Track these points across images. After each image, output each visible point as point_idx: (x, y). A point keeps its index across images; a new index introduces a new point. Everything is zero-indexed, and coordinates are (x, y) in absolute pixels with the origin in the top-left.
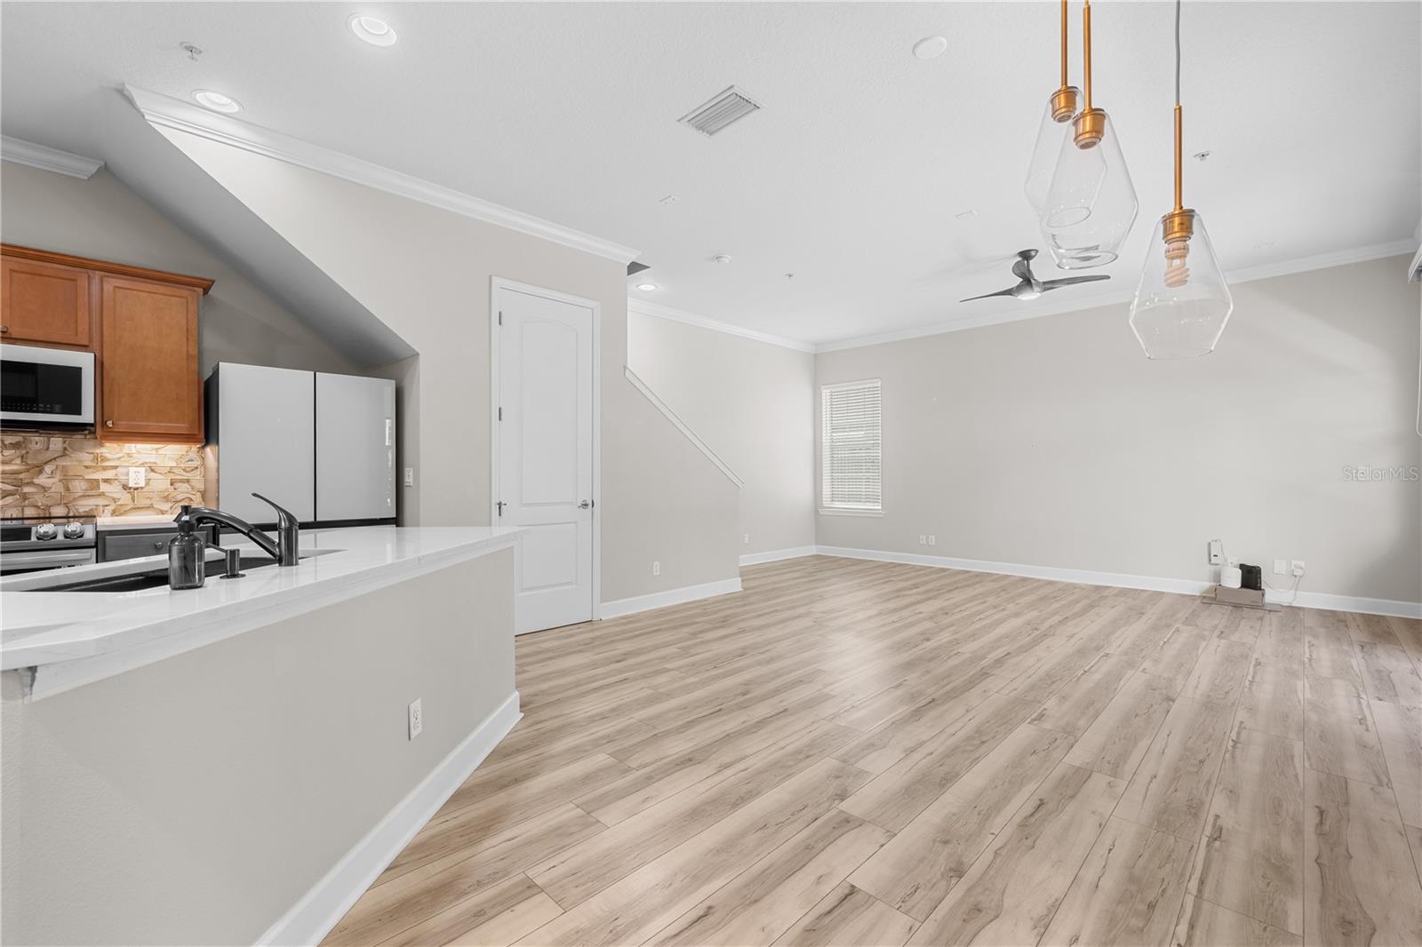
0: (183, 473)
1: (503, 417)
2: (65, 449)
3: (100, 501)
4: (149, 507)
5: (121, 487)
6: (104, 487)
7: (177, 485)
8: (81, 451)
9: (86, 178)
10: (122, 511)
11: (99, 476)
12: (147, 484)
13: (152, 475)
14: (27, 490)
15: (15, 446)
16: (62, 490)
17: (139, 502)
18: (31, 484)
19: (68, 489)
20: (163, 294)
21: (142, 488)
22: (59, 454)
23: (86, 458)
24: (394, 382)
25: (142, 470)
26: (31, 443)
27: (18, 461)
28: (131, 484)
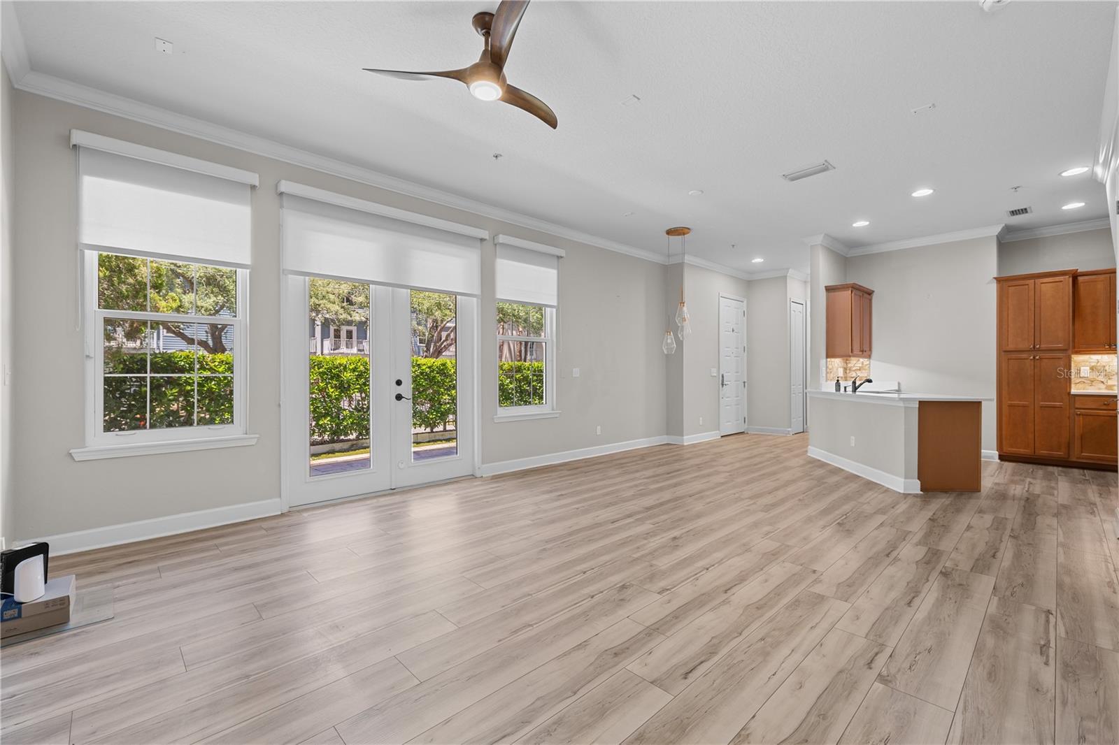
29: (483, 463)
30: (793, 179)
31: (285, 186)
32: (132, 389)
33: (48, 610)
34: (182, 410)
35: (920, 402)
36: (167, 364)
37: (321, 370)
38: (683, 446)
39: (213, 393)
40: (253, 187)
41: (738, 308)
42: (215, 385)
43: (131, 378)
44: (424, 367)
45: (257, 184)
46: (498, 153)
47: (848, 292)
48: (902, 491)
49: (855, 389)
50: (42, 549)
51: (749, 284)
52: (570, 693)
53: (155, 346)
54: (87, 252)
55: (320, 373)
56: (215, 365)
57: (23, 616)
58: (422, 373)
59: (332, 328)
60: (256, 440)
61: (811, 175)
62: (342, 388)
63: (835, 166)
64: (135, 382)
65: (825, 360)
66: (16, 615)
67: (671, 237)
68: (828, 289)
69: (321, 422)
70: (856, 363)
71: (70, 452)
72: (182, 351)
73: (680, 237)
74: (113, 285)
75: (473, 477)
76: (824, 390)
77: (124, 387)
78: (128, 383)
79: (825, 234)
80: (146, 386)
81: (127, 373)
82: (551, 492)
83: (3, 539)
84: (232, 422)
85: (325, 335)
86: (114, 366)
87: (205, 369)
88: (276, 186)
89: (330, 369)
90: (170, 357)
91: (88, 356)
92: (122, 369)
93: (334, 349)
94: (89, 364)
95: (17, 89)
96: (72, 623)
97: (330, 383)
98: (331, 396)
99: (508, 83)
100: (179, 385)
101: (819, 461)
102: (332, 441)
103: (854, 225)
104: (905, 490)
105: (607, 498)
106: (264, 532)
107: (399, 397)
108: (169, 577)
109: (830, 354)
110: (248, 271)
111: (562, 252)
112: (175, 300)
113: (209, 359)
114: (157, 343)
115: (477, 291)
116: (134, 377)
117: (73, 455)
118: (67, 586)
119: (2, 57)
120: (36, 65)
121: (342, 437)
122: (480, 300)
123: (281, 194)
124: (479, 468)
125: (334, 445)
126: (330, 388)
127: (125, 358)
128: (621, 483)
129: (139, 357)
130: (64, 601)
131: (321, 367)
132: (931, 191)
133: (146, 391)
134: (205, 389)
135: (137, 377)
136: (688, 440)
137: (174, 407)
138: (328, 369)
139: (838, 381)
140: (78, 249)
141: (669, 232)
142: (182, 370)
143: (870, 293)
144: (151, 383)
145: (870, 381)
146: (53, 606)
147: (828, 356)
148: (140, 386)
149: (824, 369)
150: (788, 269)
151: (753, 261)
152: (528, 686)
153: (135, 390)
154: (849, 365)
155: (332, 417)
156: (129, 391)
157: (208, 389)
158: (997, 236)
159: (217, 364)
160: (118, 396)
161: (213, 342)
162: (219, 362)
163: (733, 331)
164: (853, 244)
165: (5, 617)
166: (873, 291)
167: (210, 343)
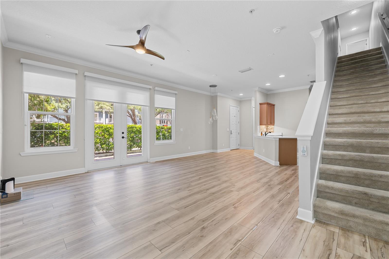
29: (150, 158)
30: (242, 72)
31: (86, 74)
32: (39, 135)
33: (15, 195)
34: (55, 142)
35: (279, 139)
36: (51, 127)
37: (103, 129)
38: (217, 153)
39: (66, 137)
40: (76, 74)
41: (236, 109)
42: (66, 134)
43: (38, 131)
44: (138, 128)
45: (78, 73)
46: (151, 64)
47: (265, 105)
48: (274, 165)
49: (266, 135)
50: (13, 179)
51: (240, 102)
52: (188, 233)
53: (47, 121)
54: (25, 94)
55: (102, 130)
56: (66, 127)
57: (8, 197)
58: (137, 130)
59: (109, 115)
60: (77, 150)
61: (246, 71)
62: (110, 135)
63: (253, 69)
64: (40, 133)
65: (259, 126)
66: (6, 197)
67: (211, 88)
68: (260, 104)
69: (102, 146)
70: (270, 127)
71: (20, 153)
72: (56, 122)
73: (214, 88)
74: (32, 101)
75: (147, 162)
76: (258, 135)
77: (36, 135)
78: (37, 133)
79: (259, 87)
80: (43, 134)
81: (37, 130)
82: (169, 166)
83: (1, 177)
84: (70, 145)
85: (106, 117)
86: (32, 128)
87: (63, 129)
88: (84, 73)
89: (106, 129)
90: (51, 125)
91: (25, 125)
92: (35, 129)
93: (110, 122)
94: (26, 127)
95: (4, 47)
96: (22, 199)
97: (106, 133)
98: (106, 138)
99: (147, 48)
100: (55, 134)
101: (256, 157)
102: (107, 152)
103: (266, 85)
104: (275, 164)
105: (186, 167)
106: (79, 177)
107: (123, 137)
108: (49, 189)
109: (261, 124)
110: (75, 99)
111: (176, 92)
112: (53, 106)
113: (65, 125)
114: (48, 120)
115: (148, 105)
116: (39, 131)
117: (21, 154)
118: (20, 190)
119: (1, 39)
120: (10, 40)
121: (110, 151)
122: (149, 108)
123: (85, 76)
124: (149, 159)
125: (107, 154)
126: (105, 135)
127: (36, 125)
128: (192, 163)
129: (41, 125)
130: (20, 193)
131: (103, 128)
132: (284, 76)
133: (43, 136)
134: (63, 135)
135: (40, 131)
136: (219, 151)
137: (53, 141)
138: (105, 128)
139: (262, 132)
140: (22, 93)
141: (210, 86)
142: (56, 129)
143: (274, 105)
144: (45, 133)
145: (270, 132)
146: (16, 194)
147: (260, 125)
148: (41, 134)
149: (259, 129)
150: (252, 97)
151: (240, 95)
152: (174, 231)
153: (39, 136)
154: (268, 127)
155: (106, 145)
156: (37, 136)
157: (64, 135)
158: (309, 88)
159: (67, 127)
160: (34, 137)
161: (67, 120)
162: (68, 126)
163: (235, 116)
164: (269, 90)
165: (3, 197)
166: (275, 105)
167: (66, 120)
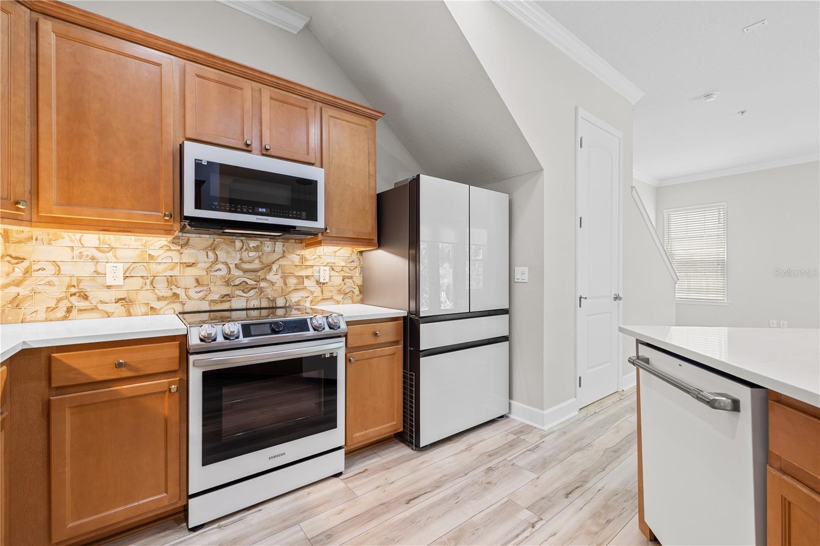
0: (349, 271)
1: (582, 225)
2: (284, 252)
3: (305, 294)
4: (330, 299)
5: (315, 283)
6: (307, 283)
7: (346, 280)
8: (293, 253)
9: (296, 33)
10: (316, 301)
11: (304, 273)
12: (330, 280)
13: (333, 273)
14: (263, 284)
15: (256, 249)
16: (282, 285)
17: (327, 294)
18: (264, 279)
19: (285, 284)
20: (355, 123)
21: (327, 283)
22: (281, 256)
23: (295, 258)
24: (507, 196)
25: (327, 268)
26: (265, 247)
27: (257, 261)
28: (322, 281)
